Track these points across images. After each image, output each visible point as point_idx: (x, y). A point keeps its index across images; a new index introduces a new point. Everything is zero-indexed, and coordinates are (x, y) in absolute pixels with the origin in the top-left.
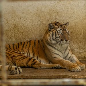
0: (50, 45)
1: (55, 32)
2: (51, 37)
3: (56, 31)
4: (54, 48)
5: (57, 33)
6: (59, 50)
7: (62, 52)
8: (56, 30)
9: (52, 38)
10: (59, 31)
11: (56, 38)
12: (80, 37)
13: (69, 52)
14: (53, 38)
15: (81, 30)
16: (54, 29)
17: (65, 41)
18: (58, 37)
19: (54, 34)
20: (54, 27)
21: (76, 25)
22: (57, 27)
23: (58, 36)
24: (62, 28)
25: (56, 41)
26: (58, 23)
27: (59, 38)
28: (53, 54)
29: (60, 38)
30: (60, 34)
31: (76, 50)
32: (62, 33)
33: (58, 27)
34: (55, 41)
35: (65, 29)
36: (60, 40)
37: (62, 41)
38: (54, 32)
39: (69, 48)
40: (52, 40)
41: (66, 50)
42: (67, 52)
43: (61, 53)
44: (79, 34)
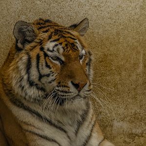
0: (23, 104)
1: (38, 57)
2: (23, 73)
3: (42, 54)
4: (39, 116)
5: (42, 58)
6: (56, 123)
7: (65, 132)
8: (42, 49)
9: (26, 77)
10: (49, 53)
11: (41, 77)
12: (134, 77)
13: (92, 131)
14: (29, 78)
15: (138, 53)
16: (33, 44)
17: (73, 89)
18: (48, 75)
19: (34, 63)
20: (36, 36)
21: (118, 34)
22: (46, 35)
23: (46, 71)
24: (62, 40)
25: (43, 89)
26: (47, 24)
27: (51, 78)
28: (36, 137)
29: (53, 78)
30: (55, 65)
31: (117, 124)
32: (63, 59)
33: (50, 37)
34: (38, 88)
35: (73, 45)
36: (55, 84)
37: (60, 89)
38: (33, 54)
39: (90, 115)
40: (25, 83)
41: (80, 124)
42: (84, 132)
43: (65, 135)
44: (128, 65)
